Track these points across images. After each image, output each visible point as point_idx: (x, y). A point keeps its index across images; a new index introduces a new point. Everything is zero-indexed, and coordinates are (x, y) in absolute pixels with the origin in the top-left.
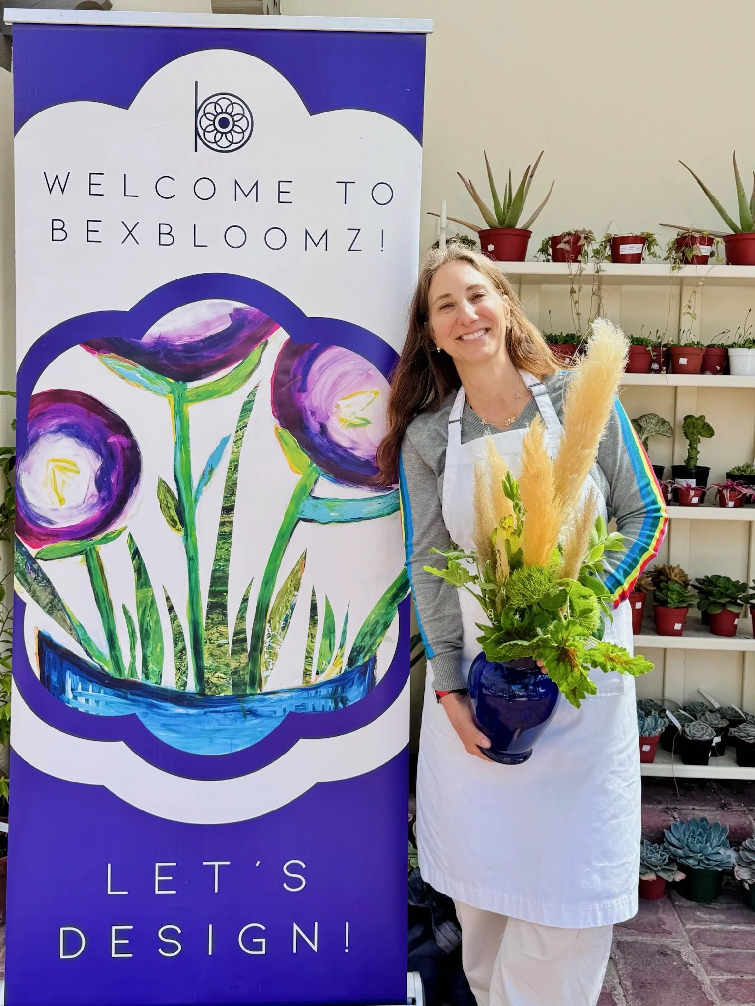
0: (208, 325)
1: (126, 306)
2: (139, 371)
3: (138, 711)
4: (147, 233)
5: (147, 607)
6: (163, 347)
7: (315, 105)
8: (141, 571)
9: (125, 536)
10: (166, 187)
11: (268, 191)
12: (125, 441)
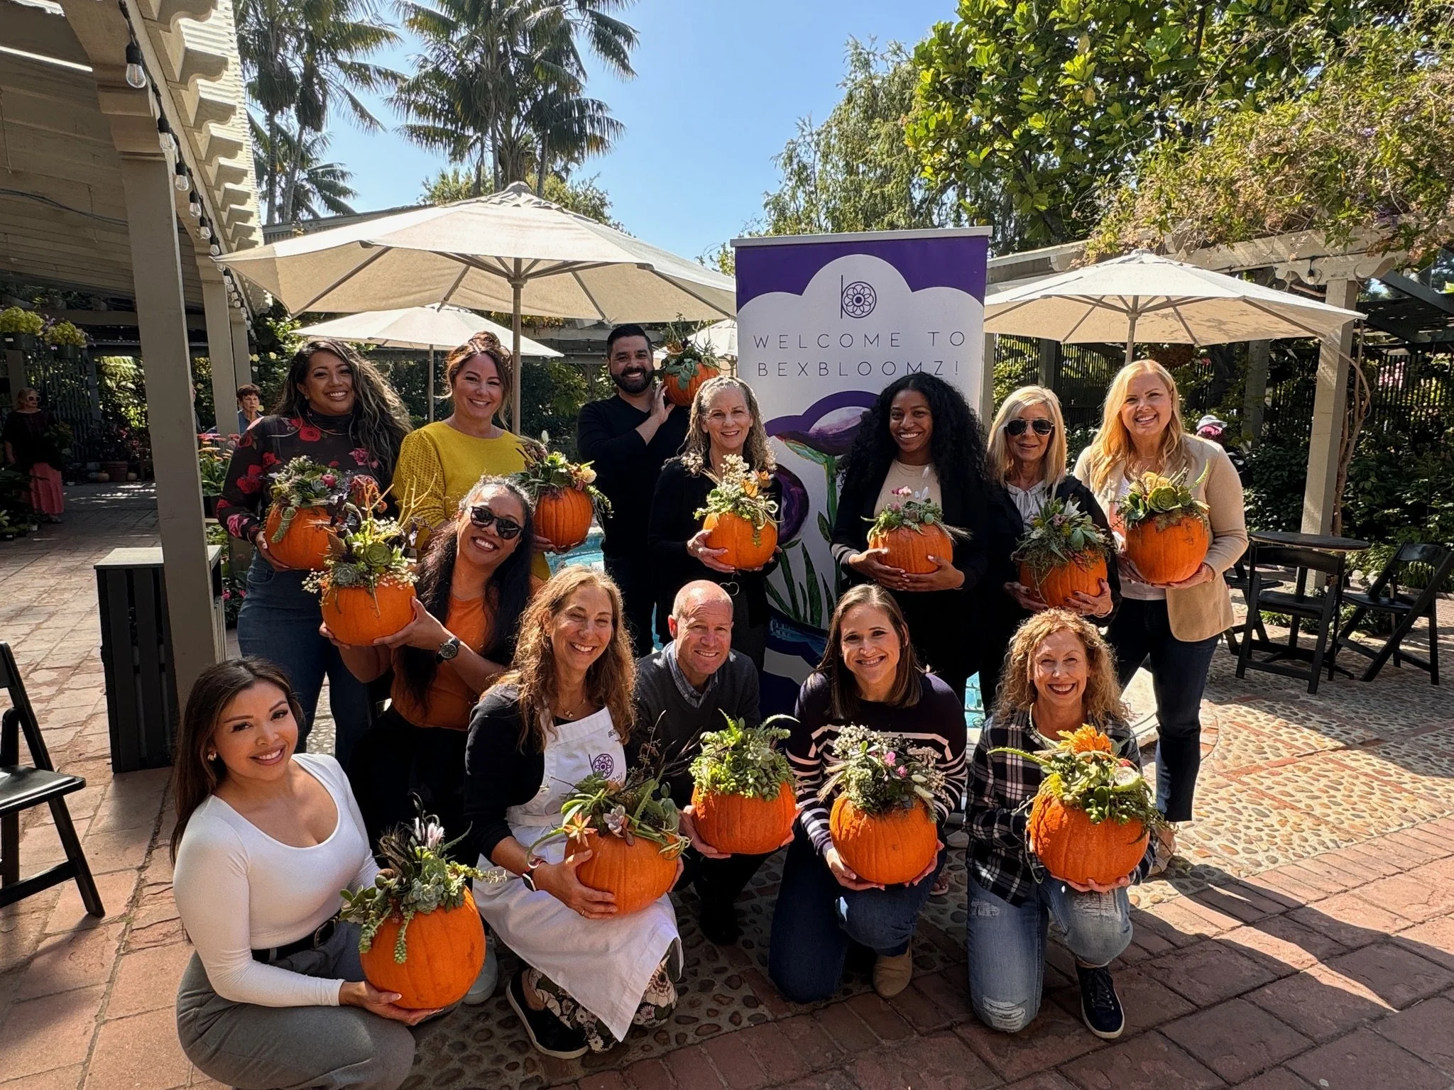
0: (847, 422)
1: (800, 412)
2: (807, 451)
3: (807, 640)
4: (812, 370)
5: (812, 583)
6: (821, 434)
7: (915, 286)
8: (809, 563)
9: (800, 544)
10: (823, 341)
11: (885, 339)
12: (800, 490)
